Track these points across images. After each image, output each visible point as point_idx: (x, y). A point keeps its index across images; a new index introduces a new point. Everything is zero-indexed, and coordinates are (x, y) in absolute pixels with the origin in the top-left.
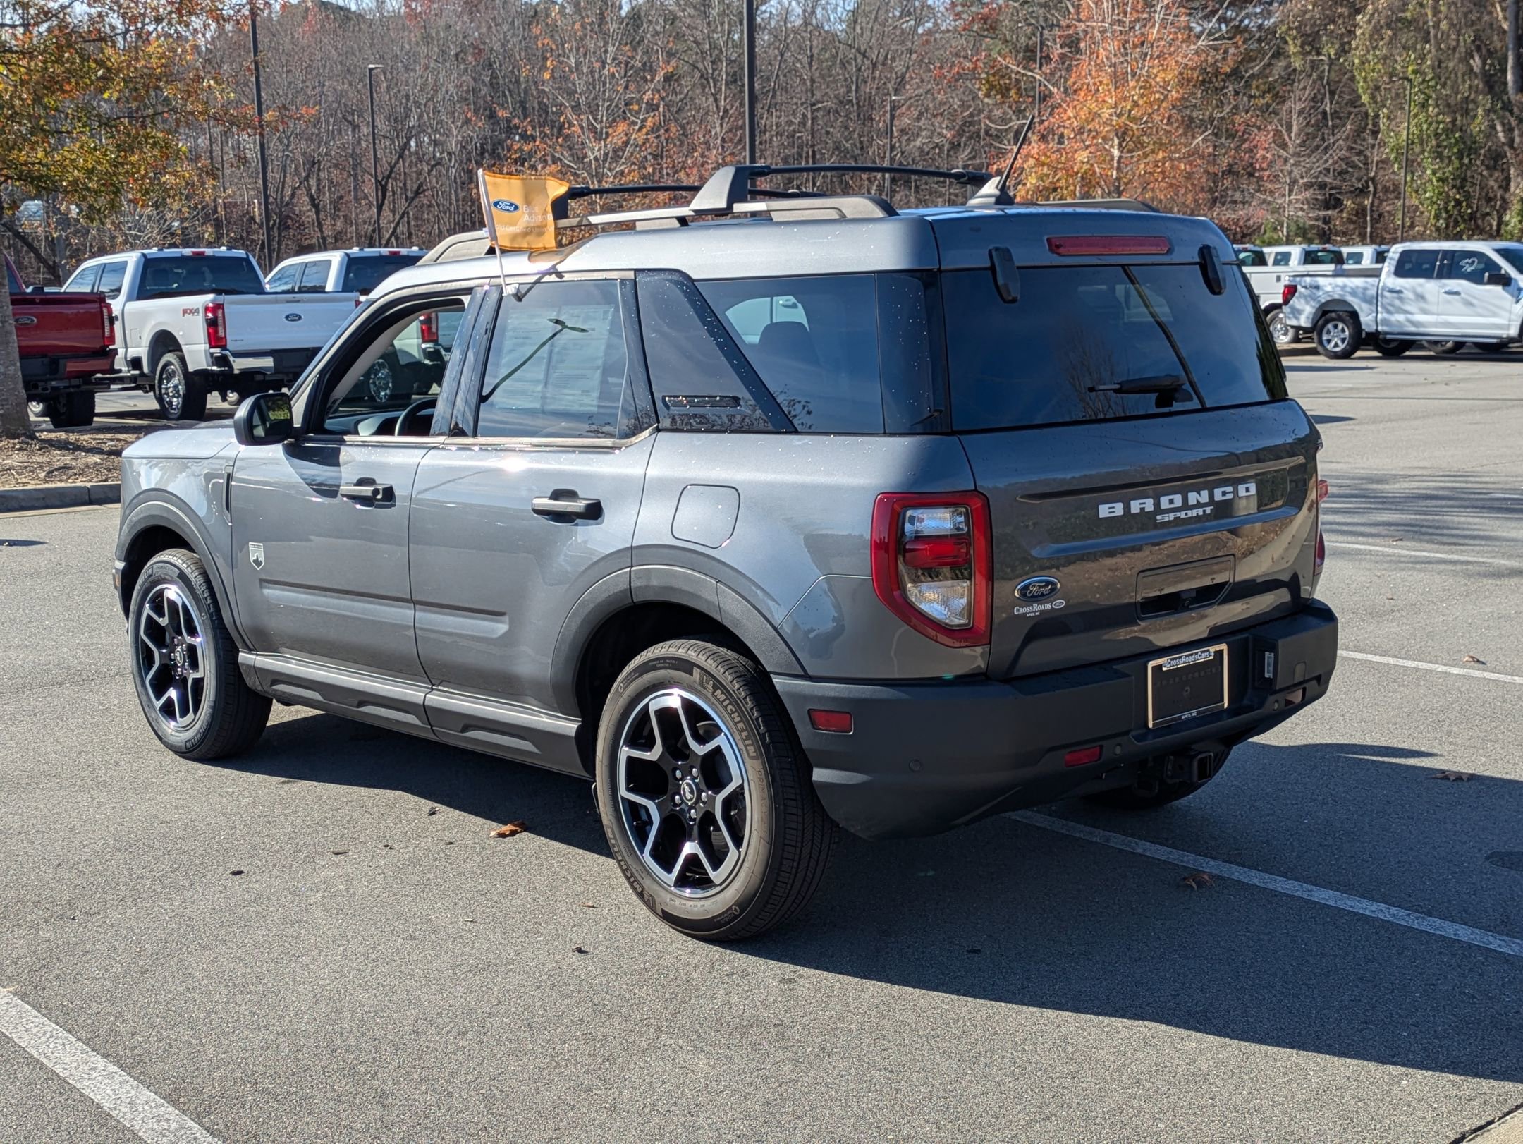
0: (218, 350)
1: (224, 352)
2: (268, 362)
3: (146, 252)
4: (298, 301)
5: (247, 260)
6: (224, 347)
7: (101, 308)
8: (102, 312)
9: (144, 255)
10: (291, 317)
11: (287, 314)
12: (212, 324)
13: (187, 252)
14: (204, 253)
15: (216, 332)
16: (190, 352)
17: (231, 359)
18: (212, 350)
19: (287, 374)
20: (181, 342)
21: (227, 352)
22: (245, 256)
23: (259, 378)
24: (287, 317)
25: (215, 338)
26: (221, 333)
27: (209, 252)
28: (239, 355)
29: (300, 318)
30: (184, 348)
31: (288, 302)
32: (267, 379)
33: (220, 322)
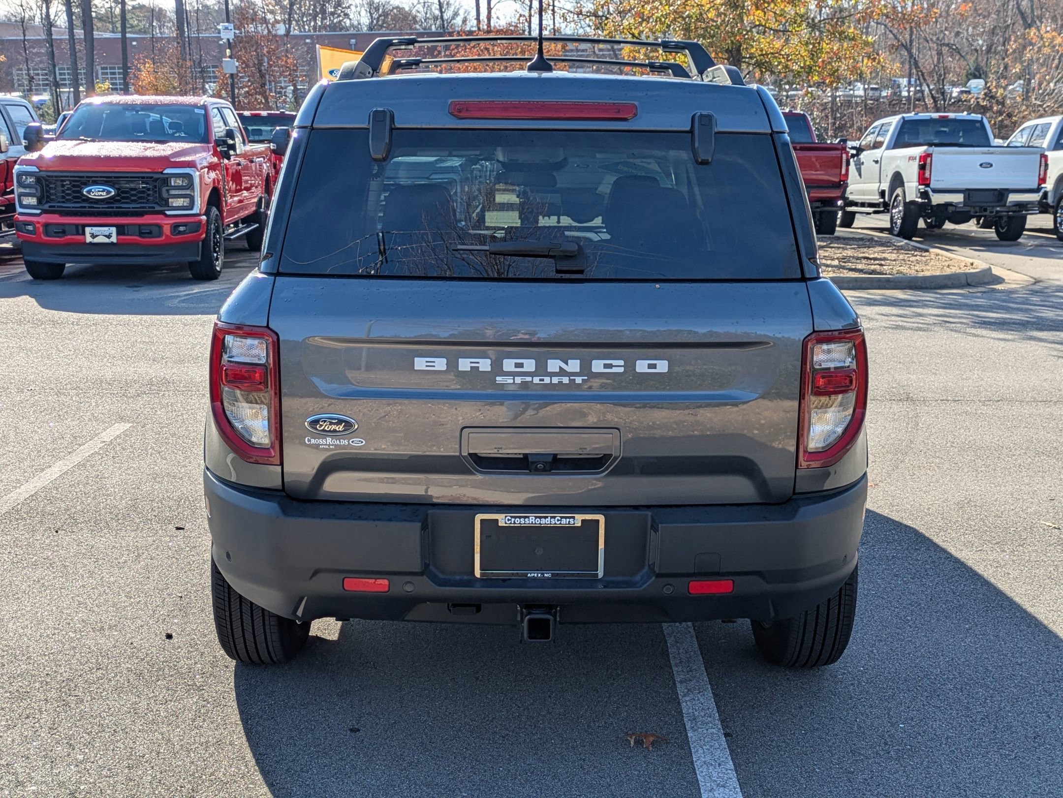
0: (923, 187)
1: (926, 189)
2: (958, 198)
3: (905, 115)
4: (992, 153)
5: (981, 122)
6: (928, 185)
7: (842, 154)
8: (841, 157)
9: (903, 118)
10: (984, 165)
11: (981, 162)
12: (922, 168)
13: (936, 115)
14: (948, 116)
15: (924, 174)
16: (909, 187)
17: (931, 193)
18: (920, 187)
19: (974, 207)
20: (905, 180)
21: (928, 189)
22: (980, 119)
23: (951, 209)
24: (981, 165)
25: (924, 180)
26: (927, 175)
27: (952, 115)
28: (935, 191)
29: (991, 165)
30: (906, 184)
31: (983, 153)
32: (958, 210)
33: (928, 167)
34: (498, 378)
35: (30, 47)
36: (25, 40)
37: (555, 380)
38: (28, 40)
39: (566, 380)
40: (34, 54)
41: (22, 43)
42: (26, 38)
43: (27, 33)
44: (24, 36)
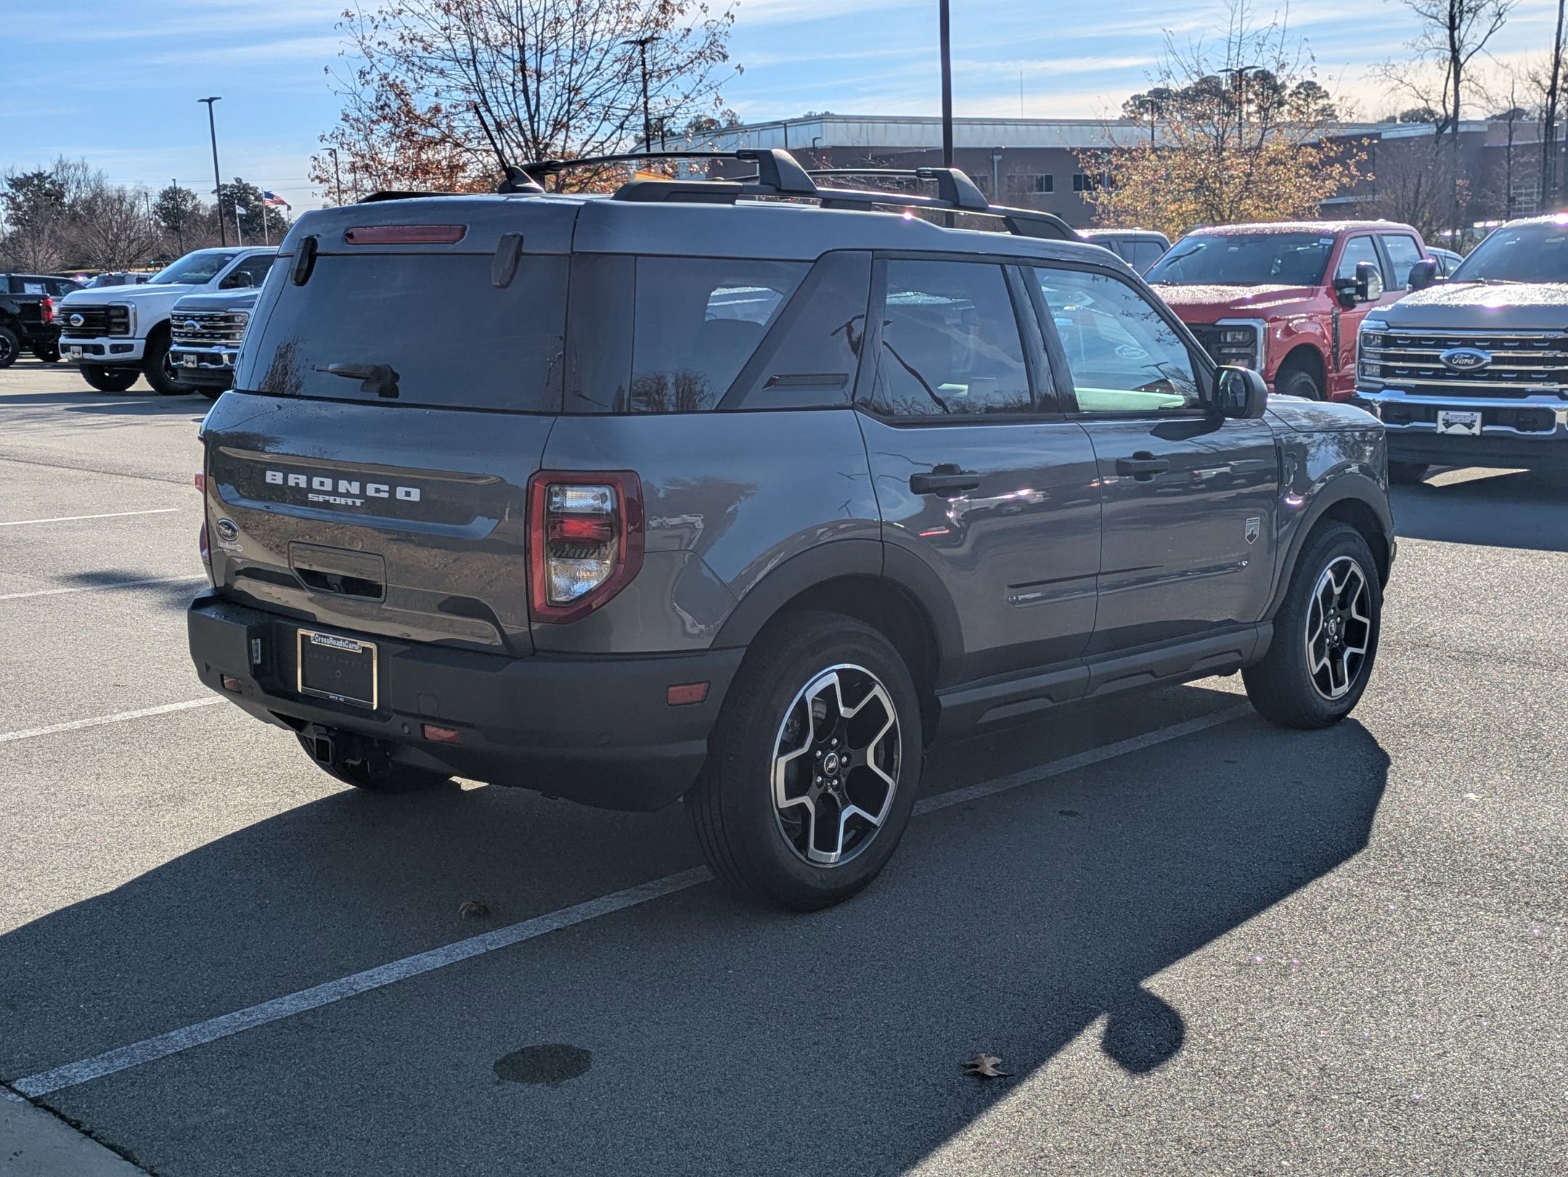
34: (310, 496)
35: (1517, 156)
36: (1510, 146)
37: (343, 501)
38: (1516, 146)
39: (350, 502)
40: (1521, 165)
41: (1506, 151)
42: (1513, 143)
43: (1514, 136)
44: (1510, 140)
